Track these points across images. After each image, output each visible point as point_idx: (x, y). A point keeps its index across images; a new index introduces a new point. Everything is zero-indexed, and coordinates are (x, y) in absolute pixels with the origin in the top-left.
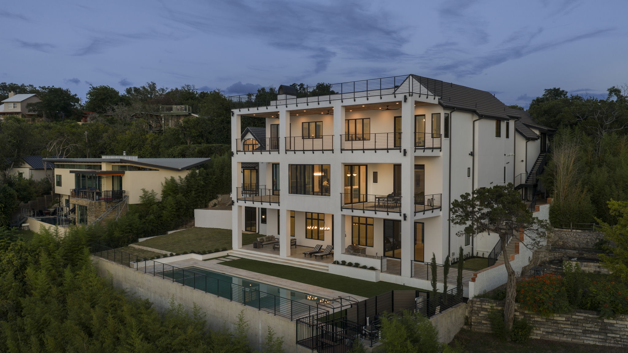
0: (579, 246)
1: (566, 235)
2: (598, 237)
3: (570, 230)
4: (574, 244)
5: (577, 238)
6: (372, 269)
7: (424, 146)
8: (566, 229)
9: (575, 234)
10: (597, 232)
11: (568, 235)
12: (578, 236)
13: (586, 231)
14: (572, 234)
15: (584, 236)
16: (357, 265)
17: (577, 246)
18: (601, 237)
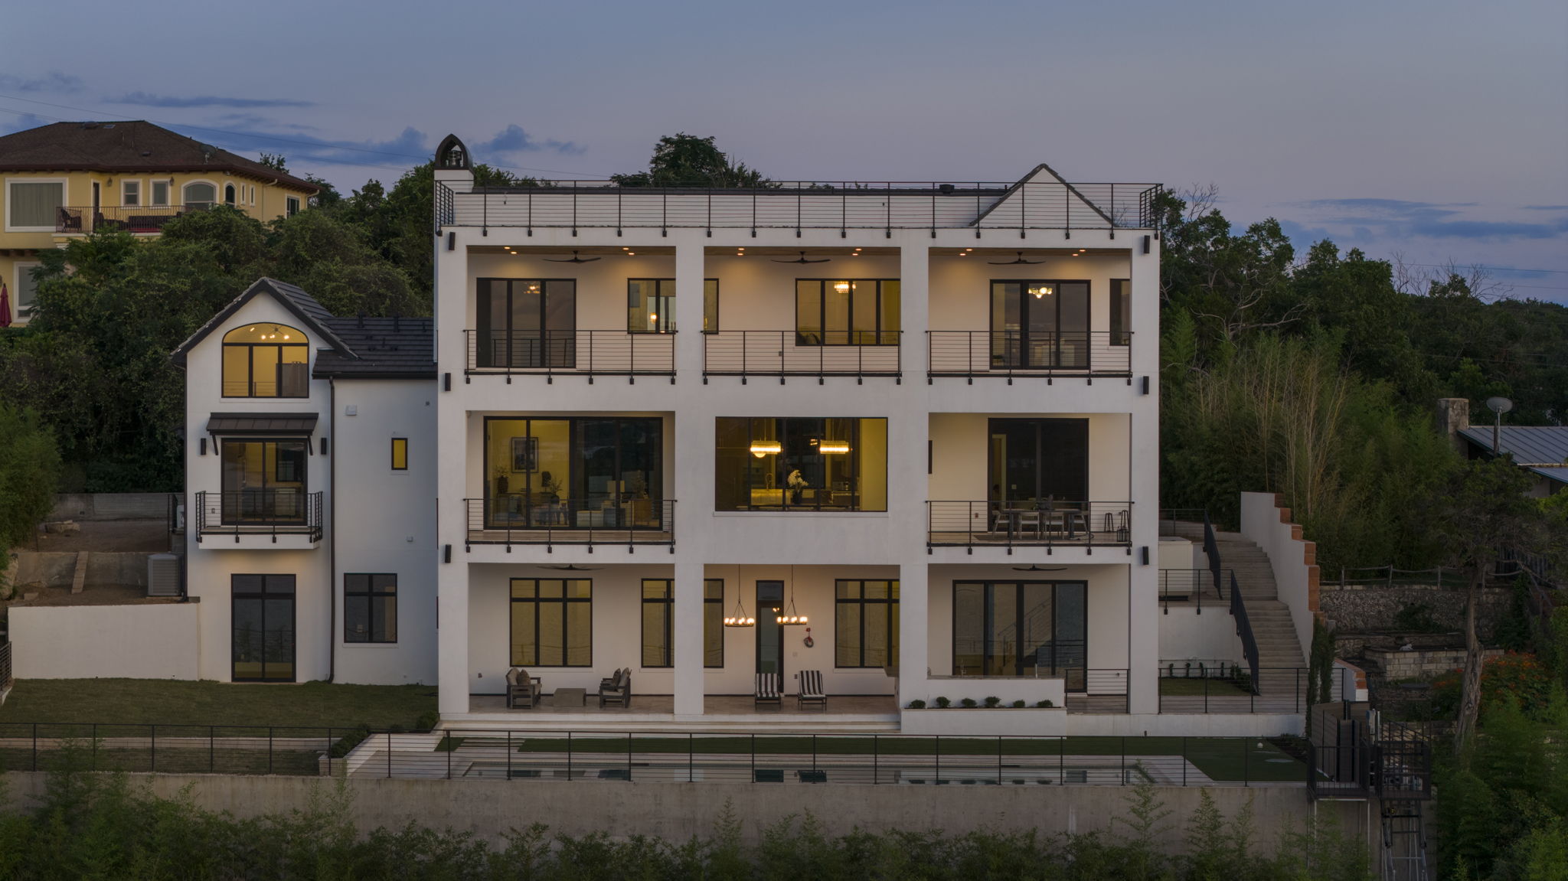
0: (1366, 624)
1: (1332, 600)
2: (1401, 600)
3: (1337, 588)
4: (1354, 620)
5: (1357, 605)
6: (1045, 705)
7: (1088, 367)
8: (1328, 584)
9: (1352, 597)
10: (1396, 588)
11: (1337, 599)
12: (1358, 601)
13: (1374, 586)
14: (1347, 595)
15: (1373, 599)
16: (991, 703)
17: (1360, 624)
18: (1408, 598)
